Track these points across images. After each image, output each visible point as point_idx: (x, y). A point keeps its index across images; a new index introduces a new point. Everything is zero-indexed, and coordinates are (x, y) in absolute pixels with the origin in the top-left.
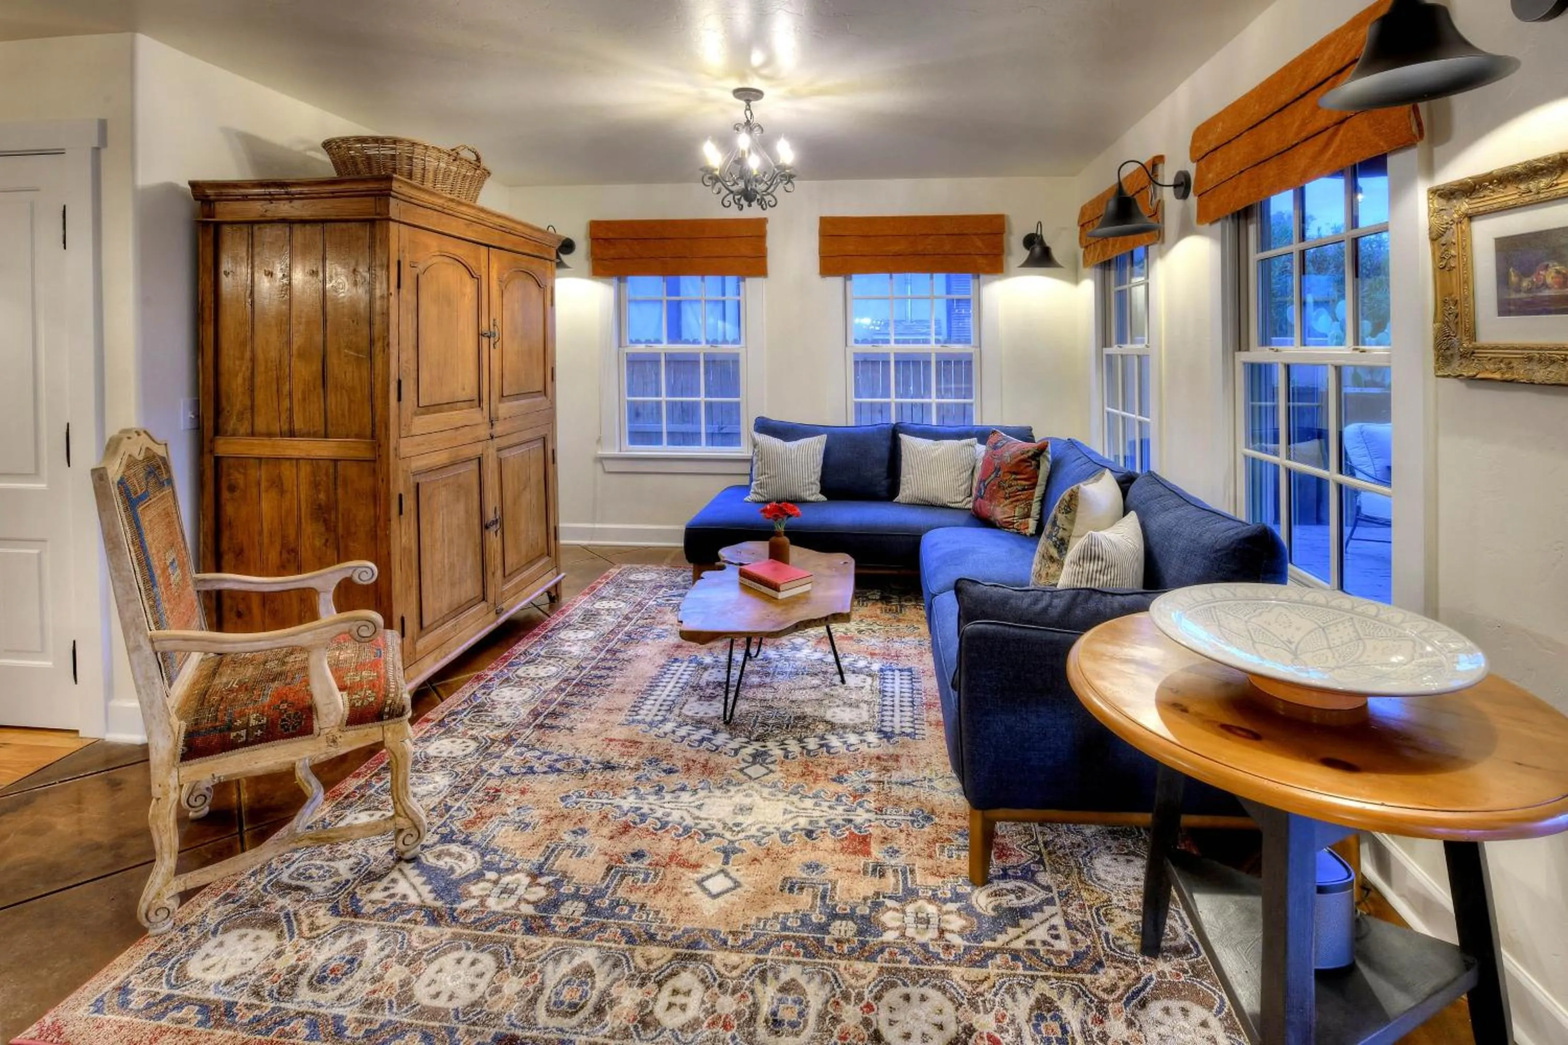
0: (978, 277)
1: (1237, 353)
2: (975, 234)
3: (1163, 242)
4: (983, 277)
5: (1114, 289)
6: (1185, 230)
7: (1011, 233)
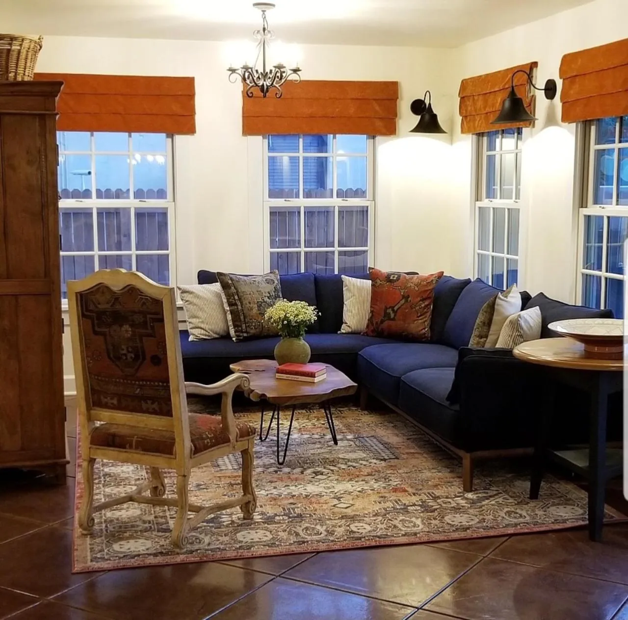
0: (374, 137)
1: (581, 209)
2: (375, 100)
3: (534, 126)
4: (379, 139)
5: (485, 153)
6: (550, 121)
7: (402, 99)
